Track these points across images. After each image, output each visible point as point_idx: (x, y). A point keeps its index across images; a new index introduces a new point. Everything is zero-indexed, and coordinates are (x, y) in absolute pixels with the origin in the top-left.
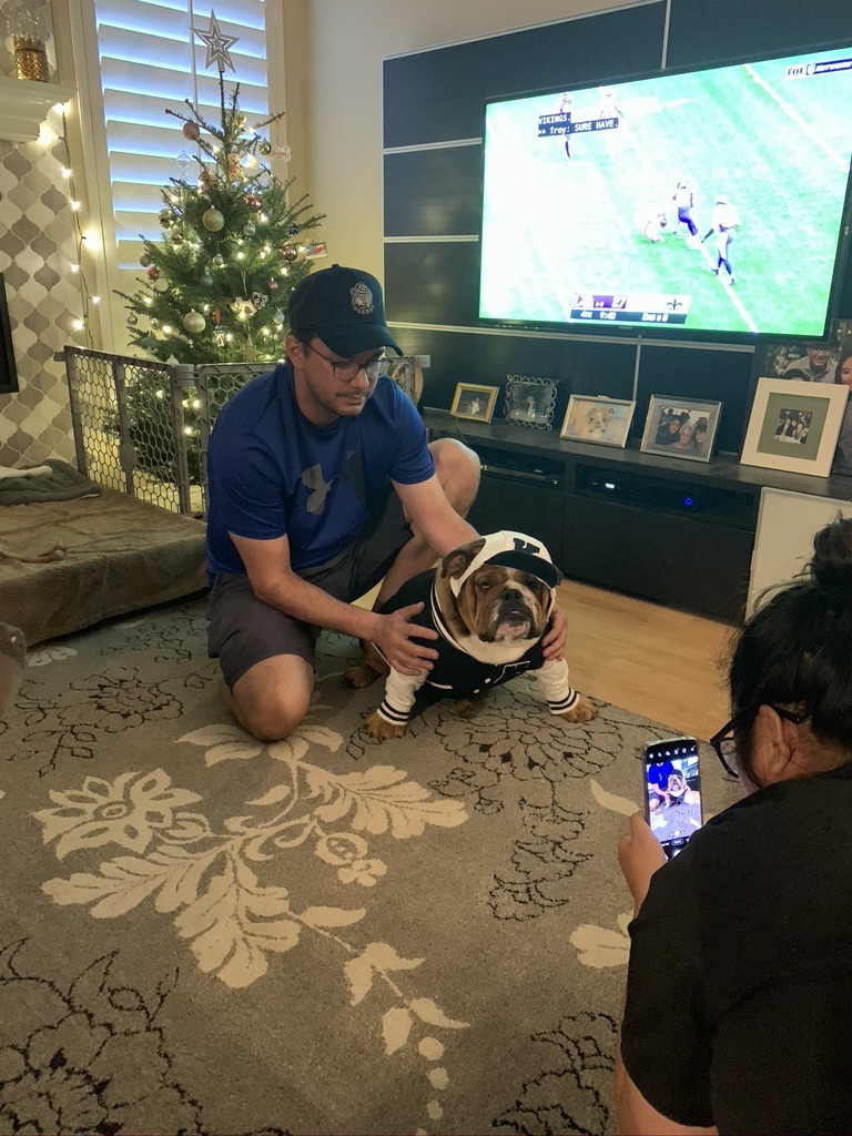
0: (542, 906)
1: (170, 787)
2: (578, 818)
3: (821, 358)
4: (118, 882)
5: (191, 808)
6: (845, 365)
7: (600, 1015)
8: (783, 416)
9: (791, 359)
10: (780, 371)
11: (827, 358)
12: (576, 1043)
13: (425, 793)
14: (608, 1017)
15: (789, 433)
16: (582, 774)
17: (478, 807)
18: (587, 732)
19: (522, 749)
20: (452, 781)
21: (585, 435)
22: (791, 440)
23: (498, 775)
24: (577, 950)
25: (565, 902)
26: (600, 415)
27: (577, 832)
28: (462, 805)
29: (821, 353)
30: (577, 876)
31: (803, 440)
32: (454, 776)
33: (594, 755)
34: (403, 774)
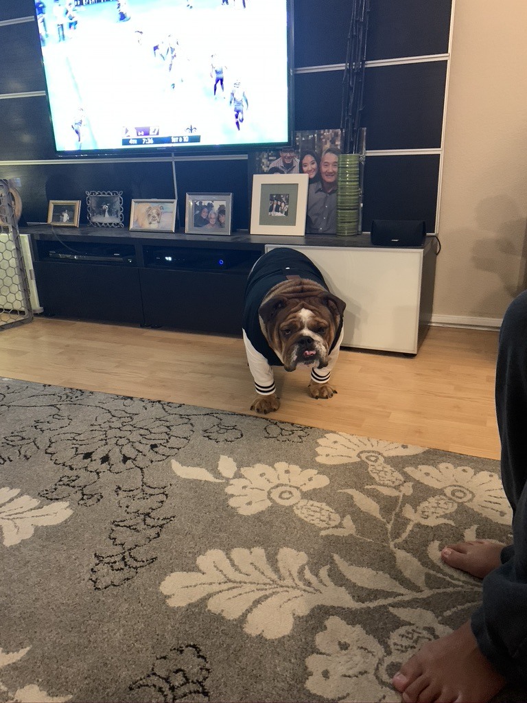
0: (136, 568)
2: (162, 491)
3: (289, 158)
6: (305, 161)
7: (187, 647)
8: (272, 199)
9: (271, 161)
10: (266, 169)
11: (293, 157)
12: (167, 680)
13: (35, 502)
14: (194, 646)
15: (277, 210)
16: (164, 458)
17: (82, 502)
18: (168, 427)
19: (118, 450)
20: (59, 487)
21: (147, 226)
22: (279, 214)
23: (98, 473)
24: (166, 597)
25: (153, 560)
27: (162, 502)
28: (67, 504)
29: (288, 155)
30: (163, 536)
31: (286, 213)
32: (61, 483)
33: (174, 442)
34: (16, 491)
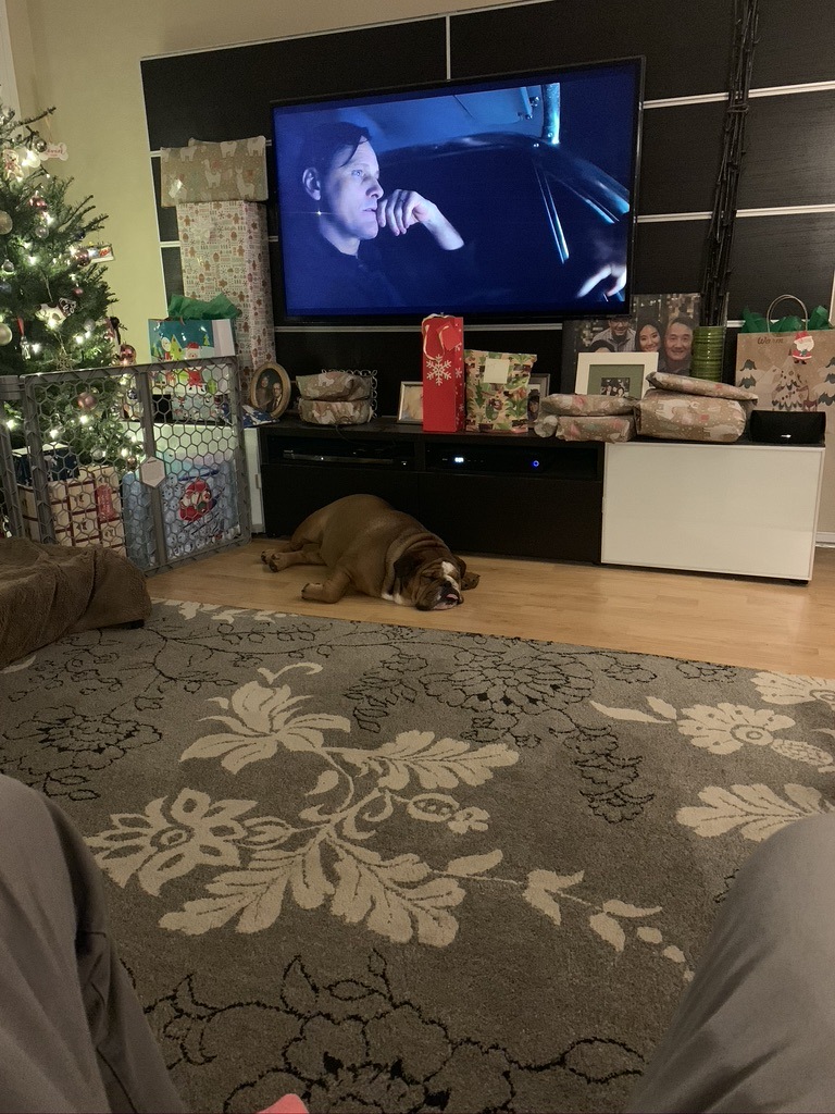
0: (637, 804)
1: (213, 802)
2: (605, 732)
3: (621, 329)
4: (240, 897)
5: (254, 813)
6: (642, 333)
8: (604, 384)
9: (595, 332)
11: (627, 328)
16: (578, 699)
17: (520, 744)
18: (555, 666)
19: (514, 691)
20: (479, 729)
21: (420, 418)
23: (512, 715)
24: (691, 828)
25: (651, 796)
27: (614, 743)
28: (505, 746)
29: (620, 325)
30: (643, 775)
32: (477, 725)
33: (576, 682)
34: (431, 734)
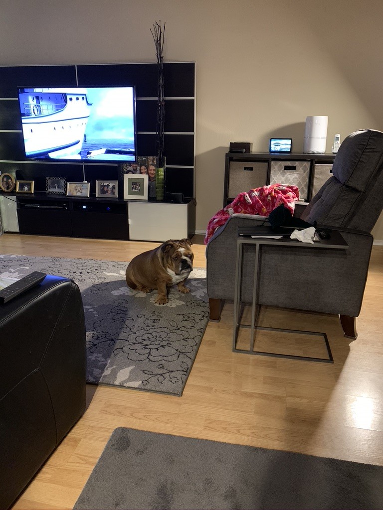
3: (135, 166)
6: (142, 168)
8: (133, 184)
9: (127, 167)
11: (137, 167)
14: (123, 299)
15: (135, 189)
16: (101, 272)
19: (84, 271)
21: (75, 194)
22: (136, 191)
24: (113, 294)
26: (79, 187)
27: (105, 280)
31: (139, 190)
33: (103, 268)
